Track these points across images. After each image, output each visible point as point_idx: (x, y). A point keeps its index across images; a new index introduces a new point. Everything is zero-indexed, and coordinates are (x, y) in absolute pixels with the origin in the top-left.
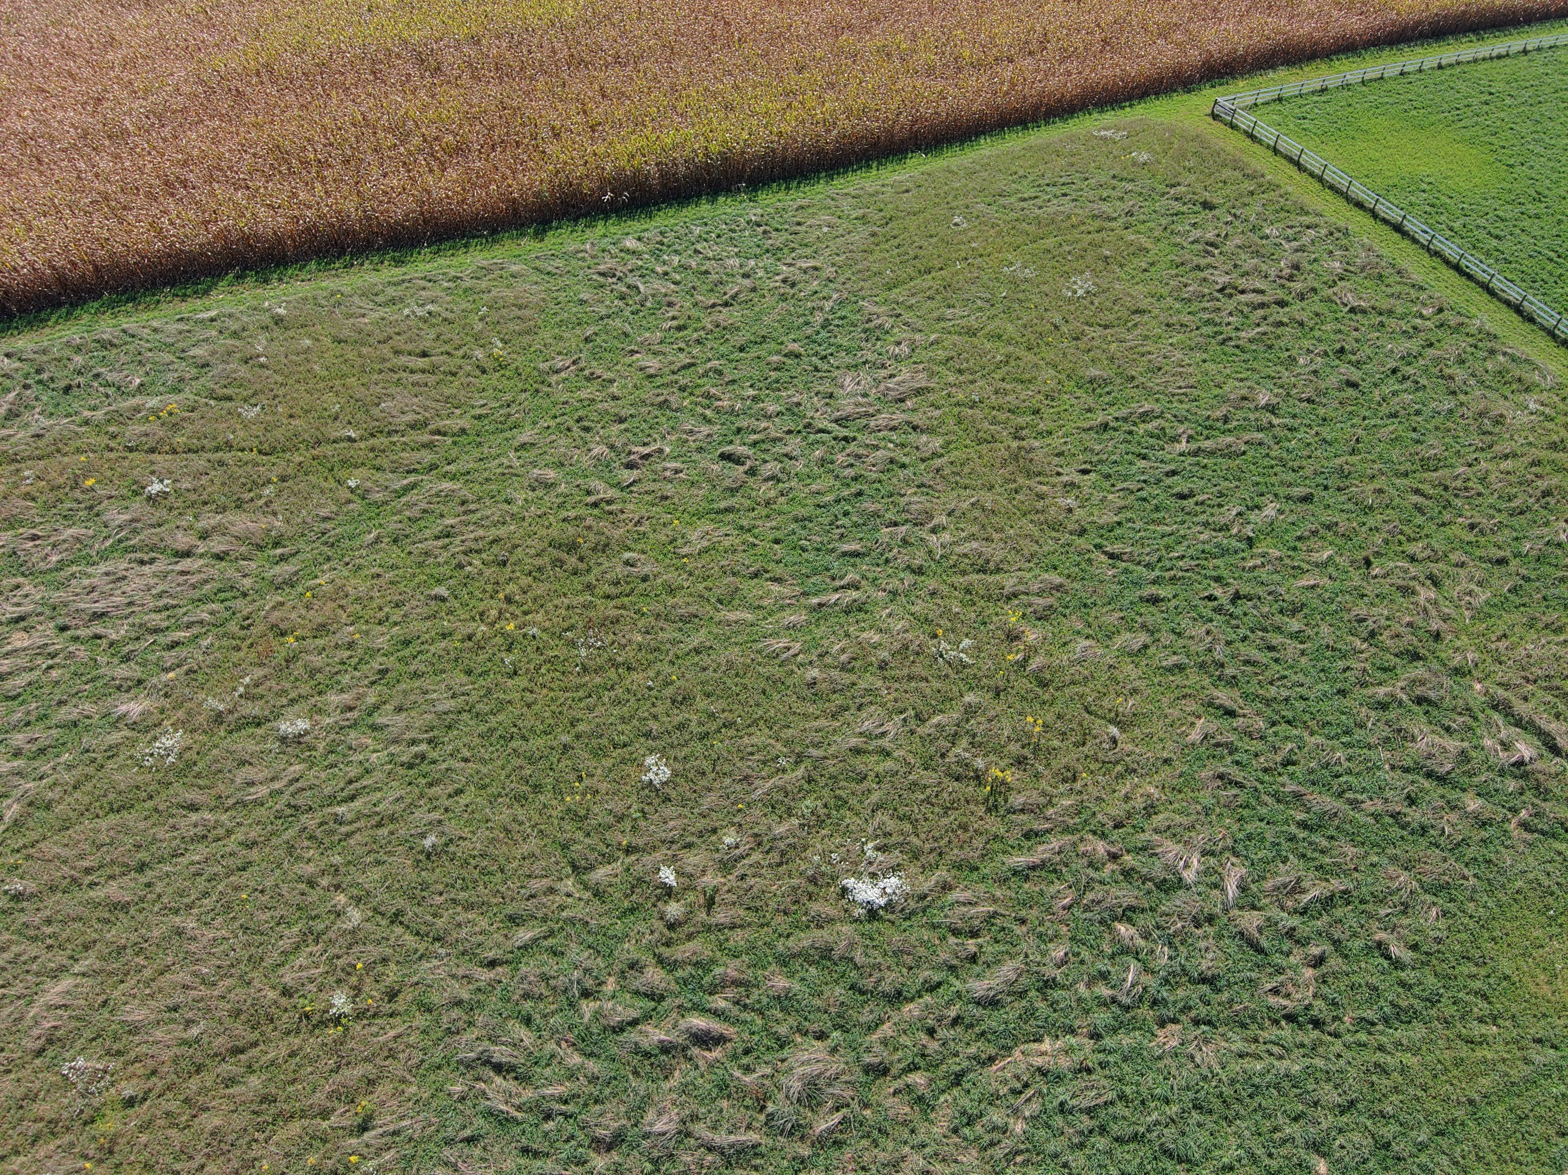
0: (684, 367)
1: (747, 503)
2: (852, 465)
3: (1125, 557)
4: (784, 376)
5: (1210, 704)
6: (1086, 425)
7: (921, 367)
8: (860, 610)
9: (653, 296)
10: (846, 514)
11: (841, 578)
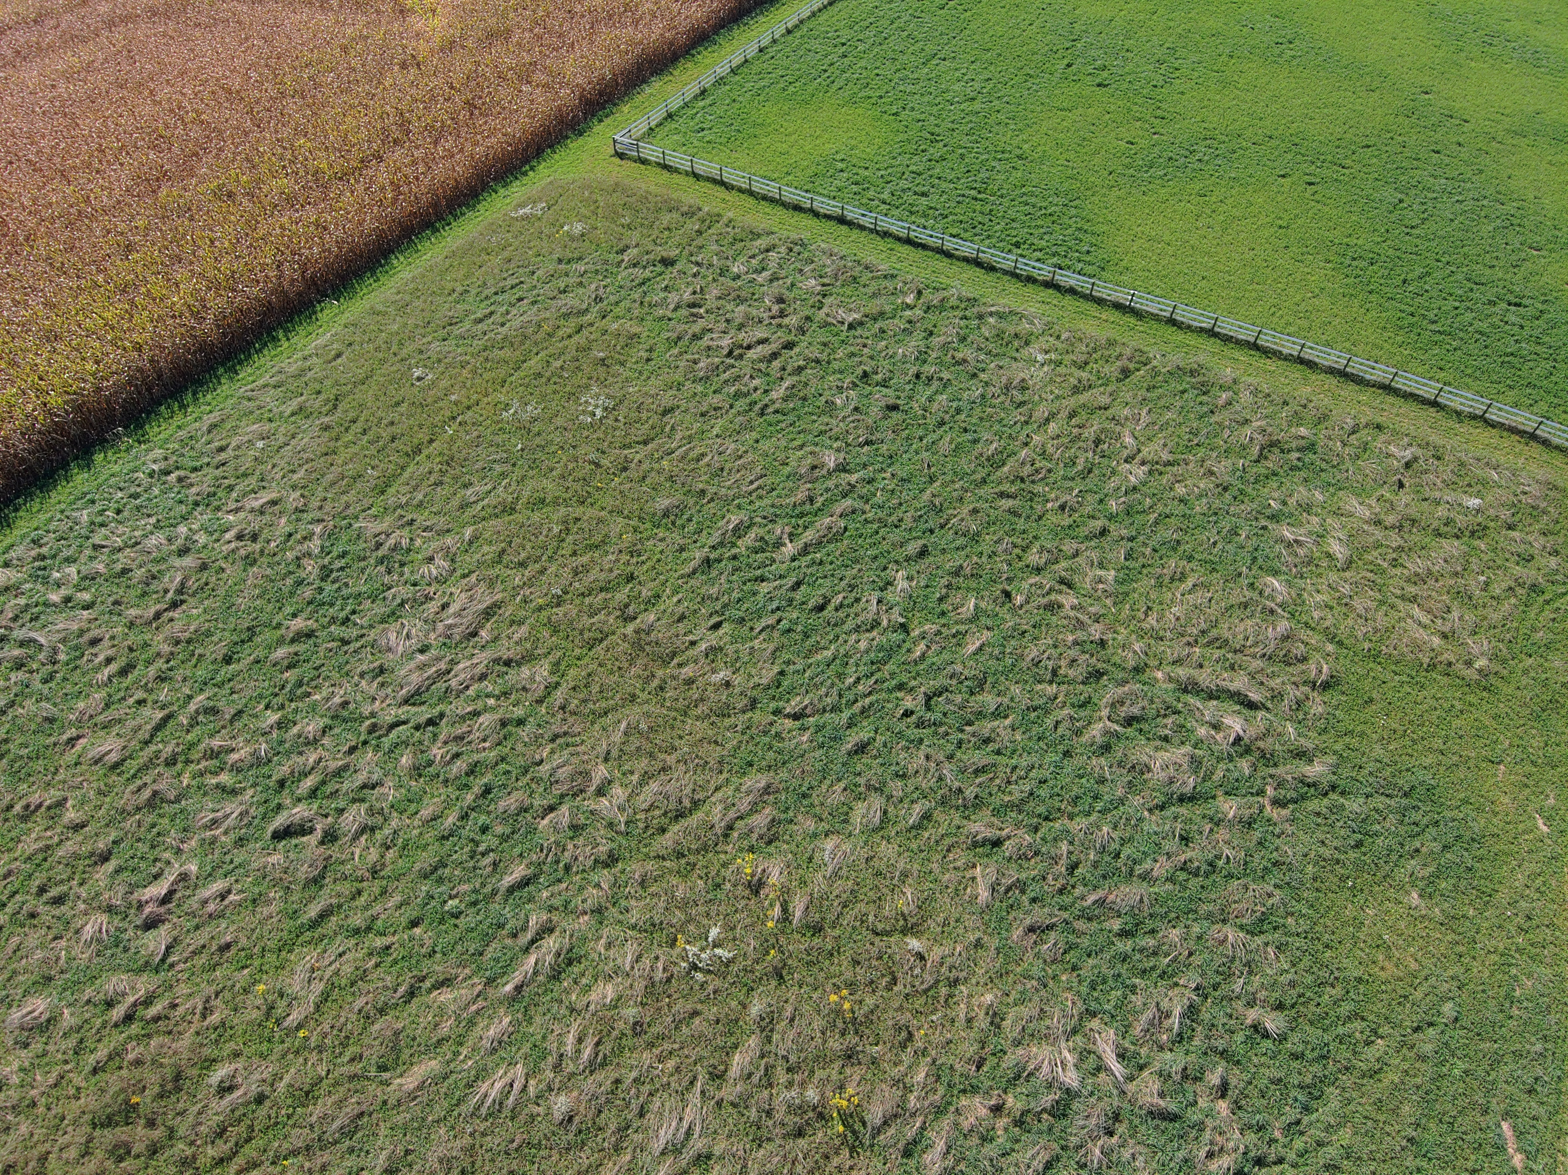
0: (159, 727)
1: (346, 888)
2: (457, 755)
3: (808, 711)
4: (304, 671)
5: (975, 844)
6: (688, 570)
7: (473, 578)
8: (570, 963)
9: (64, 641)
10: (484, 830)
11: (525, 928)
